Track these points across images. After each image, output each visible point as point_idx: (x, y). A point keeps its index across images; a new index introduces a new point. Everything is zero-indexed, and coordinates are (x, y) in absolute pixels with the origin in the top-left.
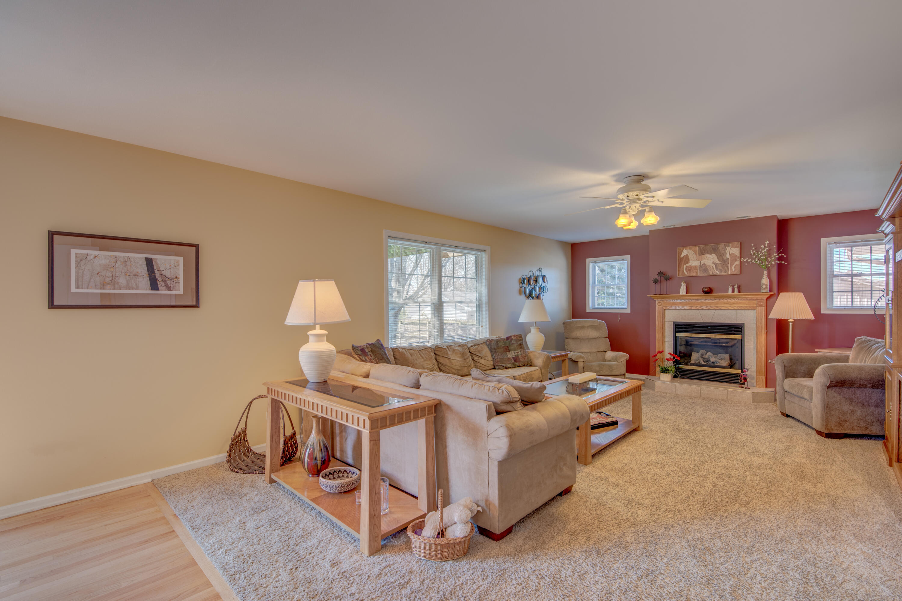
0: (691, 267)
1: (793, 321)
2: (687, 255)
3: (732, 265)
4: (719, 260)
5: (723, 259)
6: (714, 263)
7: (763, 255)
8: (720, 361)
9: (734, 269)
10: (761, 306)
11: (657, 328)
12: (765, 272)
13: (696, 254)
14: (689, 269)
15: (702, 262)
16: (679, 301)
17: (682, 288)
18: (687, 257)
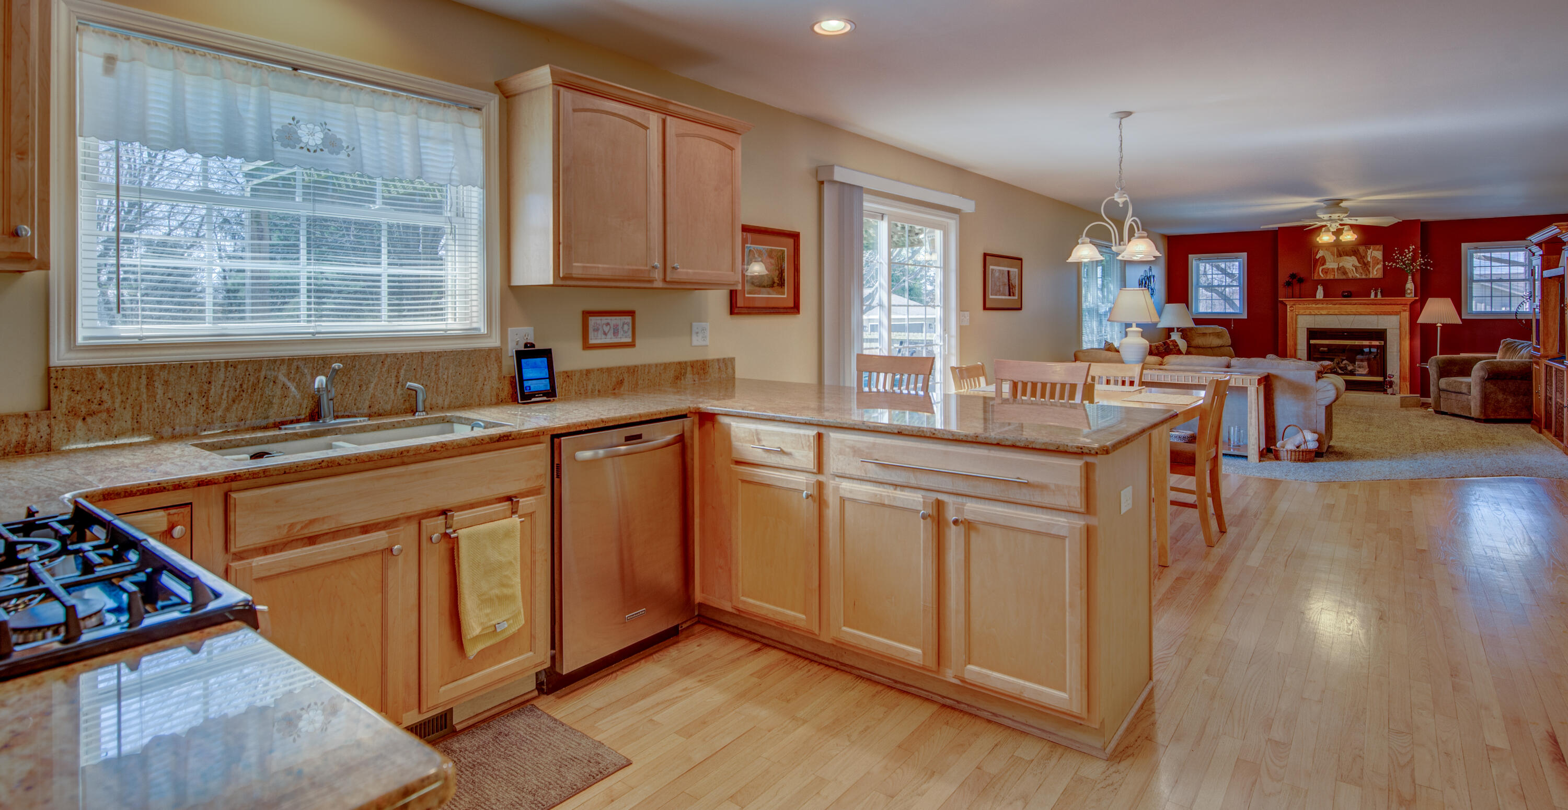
0: (1328, 269)
1: (1440, 325)
2: (1323, 256)
3: (1373, 269)
4: (1360, 263)
5: (1364, 261)
6: (1353, 265)
7: (1408, 260)
9: (1375, 274)
10: (1405, 310)
11: (1288, 335)
12: (1410, 277)
13: (1334, 255)
14: (1326, 272)
15: (1341, 265)
16: (1314, 305)
17: (1318, 291)
18: (1323, 258)
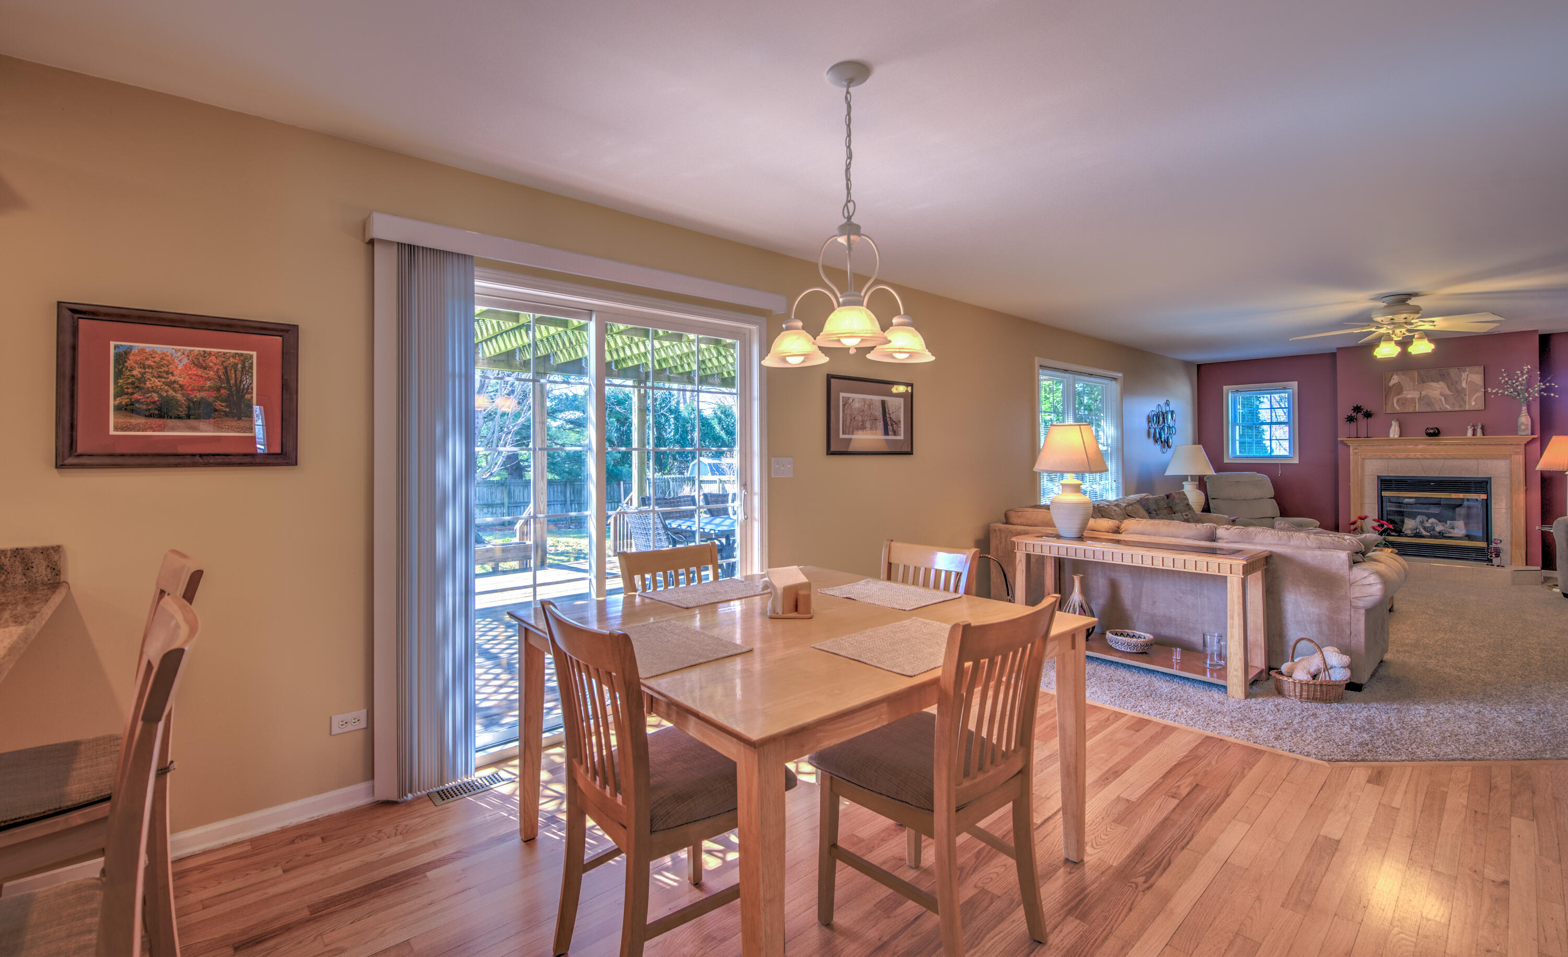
0: (1406, 399)
2: (1399, 383)
3: (1470, 398)
4: (1450, 390)
5: (1456, 389)
6: (1441, 394)
7: (1521, 385)
8: (1451, 530)
9: (1473, 403)
10: (1517, 453)
11: (1351, 485)
12: (1524, 408)
13: (1414, 382)
14: (1402, 402)
15: (1424, 393)
16: (1387, 447)
17: (1393, 428)
18: (1399, 385)
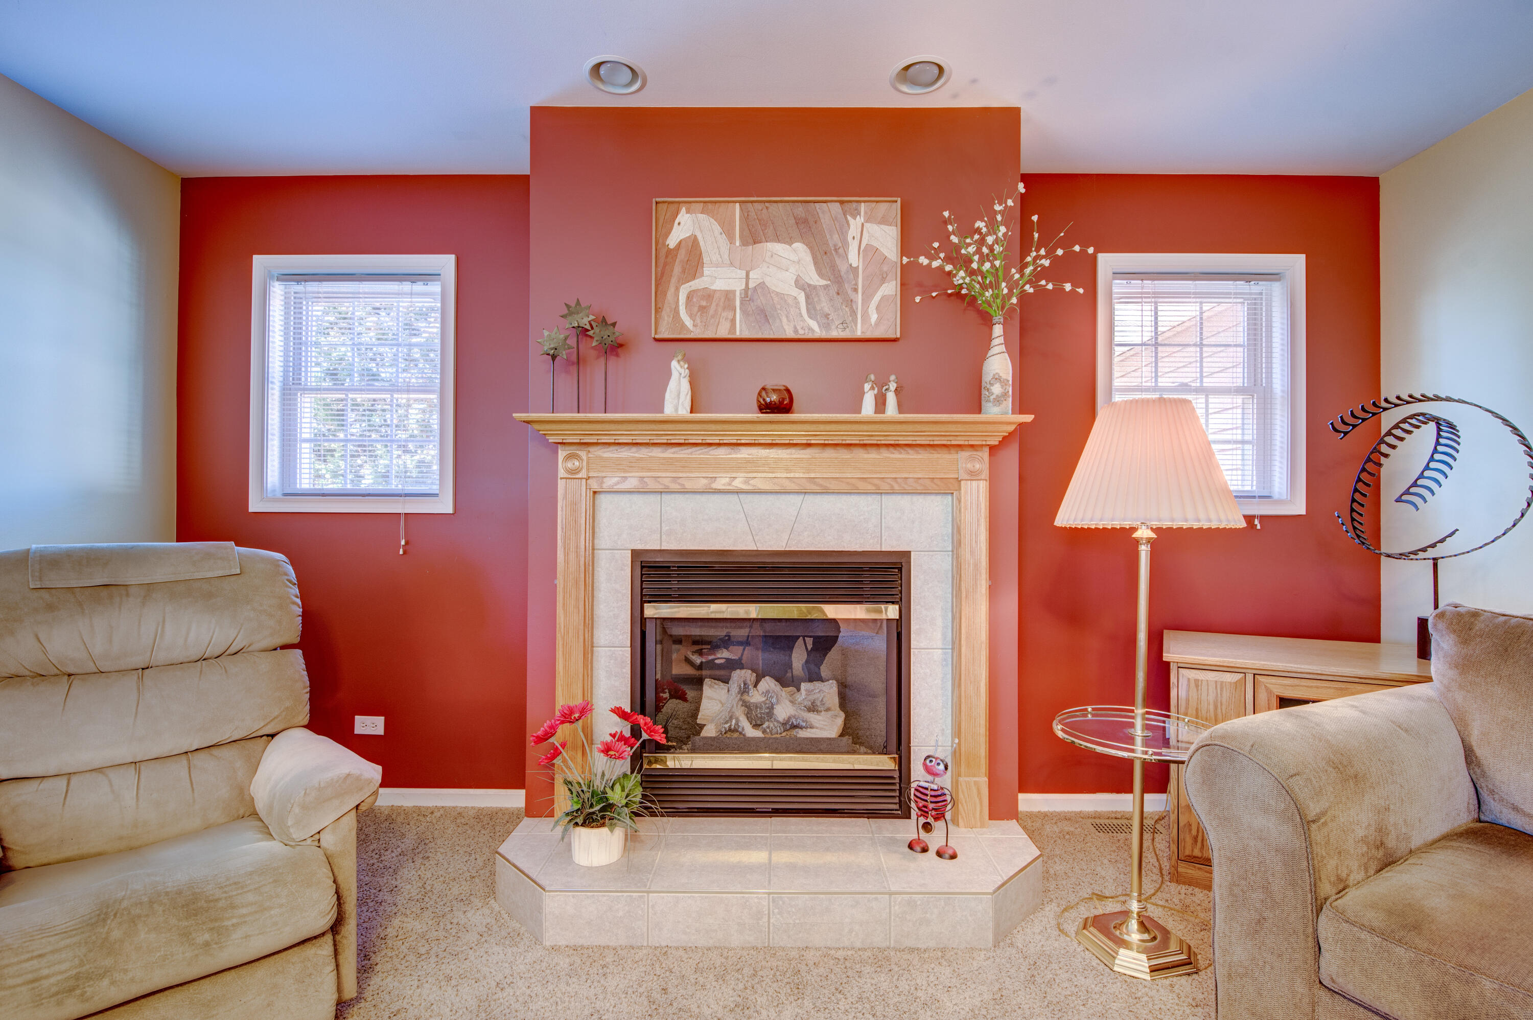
0: (709, 295)
1: (1153, 535)
3: (867, 299)
5: (834, 267)
6: (800, 284)
8: (813, 718)
9: (874, 317)
10: (973, 475)
11: (560, 582)
12: (998, 330)
13: (731, 239)
14: (701, 303)
16: (655, 452)
17: (672, 385)
18: (693, 247)
